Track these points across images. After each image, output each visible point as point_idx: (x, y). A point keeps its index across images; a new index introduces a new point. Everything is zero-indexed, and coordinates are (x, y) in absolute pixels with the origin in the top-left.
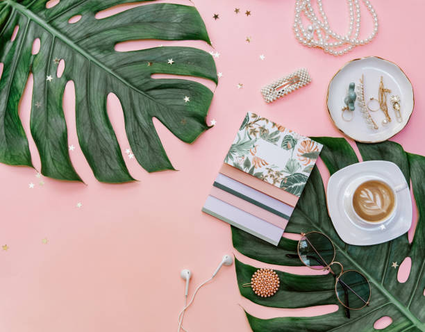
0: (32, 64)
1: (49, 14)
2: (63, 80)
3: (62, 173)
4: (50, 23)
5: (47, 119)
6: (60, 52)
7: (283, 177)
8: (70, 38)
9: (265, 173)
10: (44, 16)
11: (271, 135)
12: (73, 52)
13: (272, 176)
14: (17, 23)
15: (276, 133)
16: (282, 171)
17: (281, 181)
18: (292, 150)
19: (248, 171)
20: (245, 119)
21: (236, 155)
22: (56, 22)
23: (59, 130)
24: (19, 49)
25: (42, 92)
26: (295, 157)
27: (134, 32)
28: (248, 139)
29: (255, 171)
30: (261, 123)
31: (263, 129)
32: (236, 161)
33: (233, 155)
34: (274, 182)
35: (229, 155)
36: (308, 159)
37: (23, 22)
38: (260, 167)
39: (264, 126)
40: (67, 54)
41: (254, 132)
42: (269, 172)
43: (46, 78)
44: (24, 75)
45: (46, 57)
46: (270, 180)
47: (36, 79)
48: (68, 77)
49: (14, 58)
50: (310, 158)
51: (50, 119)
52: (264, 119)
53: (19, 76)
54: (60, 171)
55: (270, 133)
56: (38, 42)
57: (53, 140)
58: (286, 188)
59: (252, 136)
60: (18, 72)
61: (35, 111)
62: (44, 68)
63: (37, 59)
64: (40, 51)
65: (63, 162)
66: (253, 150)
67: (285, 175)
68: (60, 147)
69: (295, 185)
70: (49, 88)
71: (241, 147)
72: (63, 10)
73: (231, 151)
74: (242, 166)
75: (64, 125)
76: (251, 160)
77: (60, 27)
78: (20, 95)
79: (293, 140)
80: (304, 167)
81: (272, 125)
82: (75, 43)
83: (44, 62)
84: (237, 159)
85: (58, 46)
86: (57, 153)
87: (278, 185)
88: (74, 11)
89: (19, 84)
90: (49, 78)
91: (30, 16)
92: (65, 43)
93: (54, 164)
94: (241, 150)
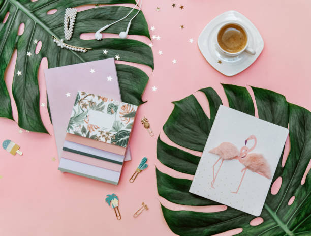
0: (17, 42)
1: (33, 6)
2: (39, 57)
3: (33, 126)
4: (33, 12)
5: (25, 85)
6: (39, 35)
7: (112, 135)
8: (47, 26)
9: (98, 135)
10: (29, 7)
11: (98, 105)
12: (49, 36)
13: (103, 136)
14: (8, 10)
15: (102, 103)
16: (111, 131)
17: (110, 138)
18: (115, 114)
19: (85, 136)
20: (77, 97)
21: (74, 126)
22: (38, 13)
23: (33, 94)
24: (8, 30)
25: (23, 64)
26: (119, 119)
27: (95, 26)
28: (81, 112)
29: (91, 135)
30: (90, 98)
31: (91, 103)
32: (75, 130)
33: (72, 126)
34: (106, 141)
35: (69, 127)
36: (128, 118)
37: (12, 10)
38: (94, 131)
39: (92, 100)
40: (44, 37)
41: (85, 106)
42: (101, 133)
43: (27, 54)
44: (10, 50)
45: (28, 38)
46: (103, 139)
47: (19, 54)
48: (43, 55)
49: (4, 37)
50: (129, 117)
51: (27, 85)
52: (91, 94)
53: (6, 50)
54: (31, 124)
55: (97, 104)
56: (23, 26)
57: (28, 101)
58: (115, 143)
59: (84, 109)
60: (6, 47)
61: (17, 78)
62: (26, 46)
63: (21, 39)
64: (23, 33)
65: (34, 118)
66: (86, 119)
67: (113, 133)
68: (34, 107)
69: (122, 139)
70: (28, 61)
71: (77, 118)
72: (43, 4)
73: (71, 123)
74: (80, 133)
75: (37, 90)
76: (86, 127)
77: (41, 16)
78: (6, 65)
79: (115, 106)
80: (126, 125)
81: (98, 97)
82: (51, 30)
83: (27, 41)
84: (76, 128)
85: (38, 30)
86: (31, 111)
87: (109, 142)
88: (52, 6)
89: (7, 56)
90: (29, 54)
91: (19, 6)
92: (43, 29)
93: (27, 118)
94: (78, 121)
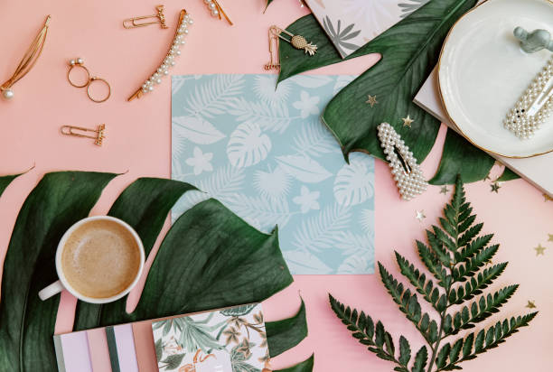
11: (246, 366)
21: (175, 334)
28: (214, 334)
31: (246, 347)
32: (166, 339)
33: (172, 328)
39: (253, 345)
41: (233, 335)
52: (264, 336)
55: (247, 362)
59: (224, 338)
66: (203, 354)
71: (195, 332)
73: (177, 322)
74: (165, 356)
76: (184, 363)
84: (171, 340)
94: (189, 336)
